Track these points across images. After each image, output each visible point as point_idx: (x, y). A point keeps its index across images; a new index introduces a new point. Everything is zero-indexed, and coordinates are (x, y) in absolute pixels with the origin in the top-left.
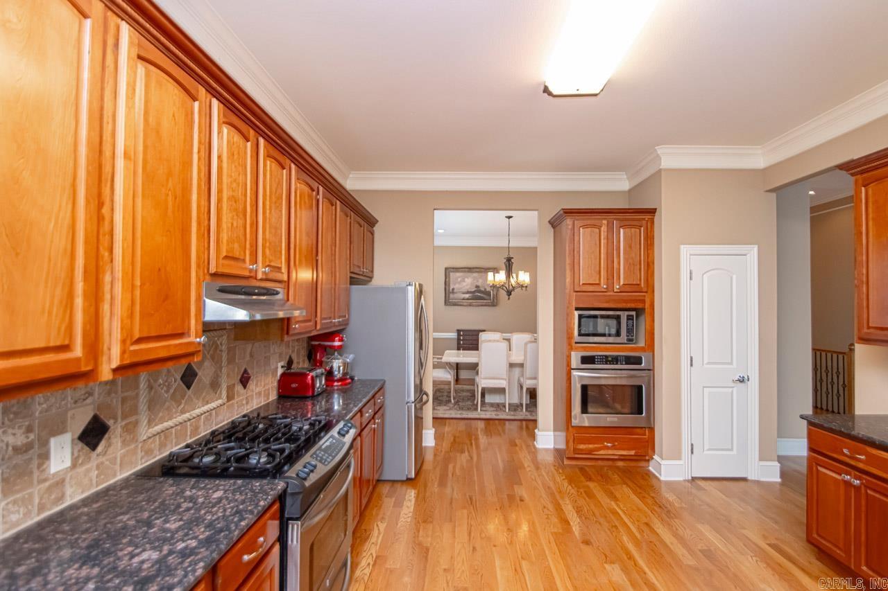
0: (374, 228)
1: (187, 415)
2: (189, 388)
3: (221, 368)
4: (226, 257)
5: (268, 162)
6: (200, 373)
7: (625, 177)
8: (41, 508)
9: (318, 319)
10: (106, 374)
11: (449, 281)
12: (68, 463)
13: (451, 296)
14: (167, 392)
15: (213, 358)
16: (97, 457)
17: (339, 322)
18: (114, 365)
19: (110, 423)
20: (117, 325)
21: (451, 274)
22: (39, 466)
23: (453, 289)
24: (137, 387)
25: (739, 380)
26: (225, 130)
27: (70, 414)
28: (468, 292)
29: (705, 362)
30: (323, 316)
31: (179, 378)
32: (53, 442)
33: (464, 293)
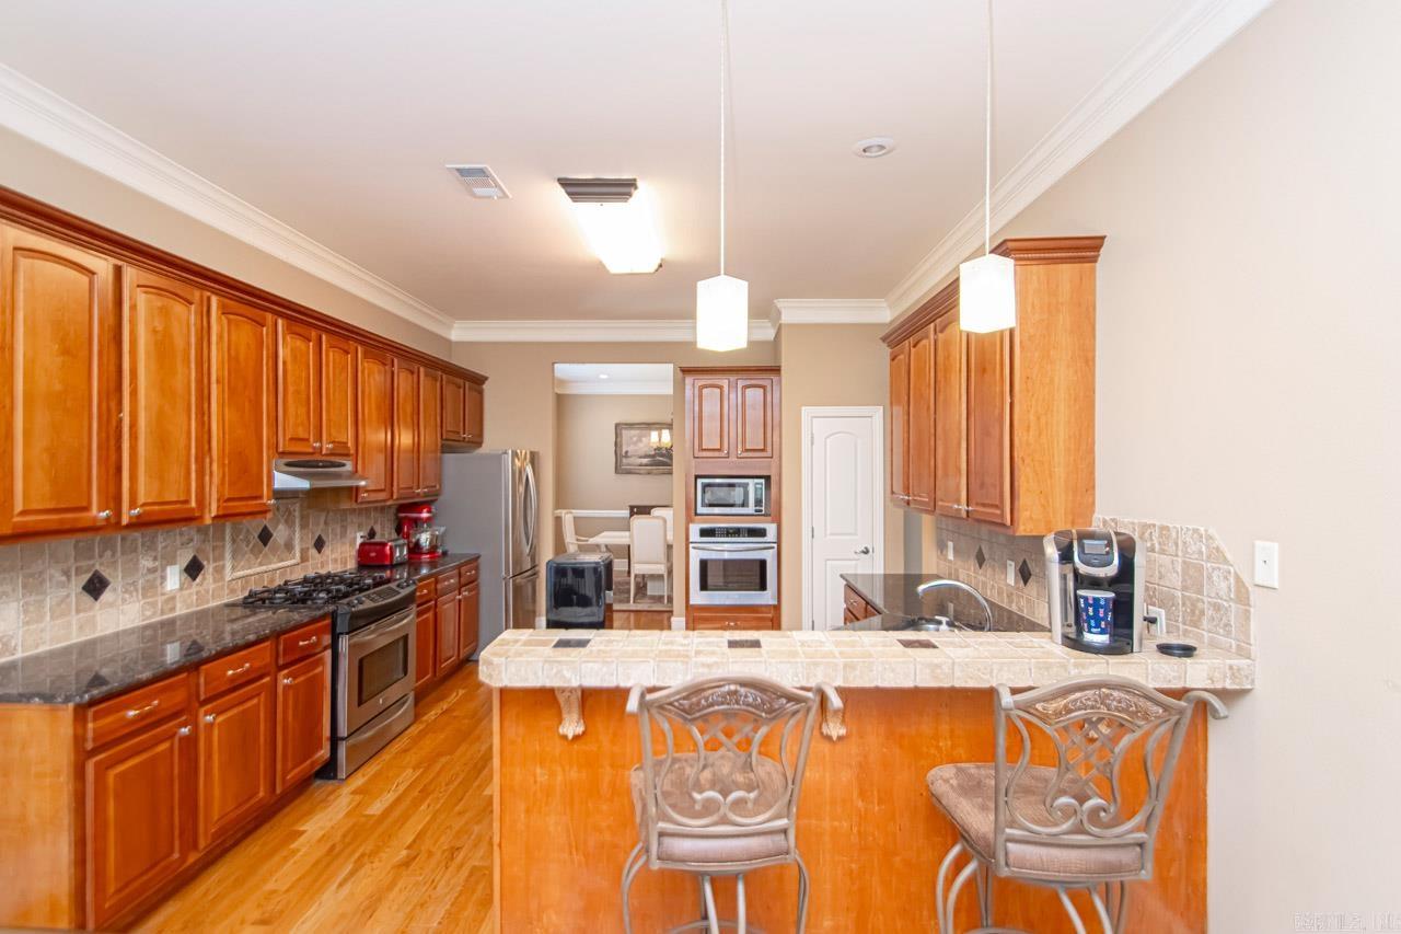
0: (484, 386)
1: (264, 568)
2: (265, 545)
3: (294, 532)
4: (291, 439)
5: (331, 354)
6: (275, 535)
7: (770, 324)
8: (163, 613)
9: (395, 489)
10: (208, 521)
11: (621, 441)
12: (177, 586)
13: (624, 460)
14: (247, 546)
15: (286, 521)
16: (196, 585)
17: (425, 493)
18: (213, 515)
19: (205, 563)
20: (214, 489)
21: (624, 432)
22: (161, 583)
23: (627, 452)
24: (223, 539)
25: (863, 552)
26: (288, 338)
27: (178, 553)
28: (646, 456)
29: (828, 532)
30: (401, 486)
31: (256, 536)
32: (169, 569)
33: (641, 457)
